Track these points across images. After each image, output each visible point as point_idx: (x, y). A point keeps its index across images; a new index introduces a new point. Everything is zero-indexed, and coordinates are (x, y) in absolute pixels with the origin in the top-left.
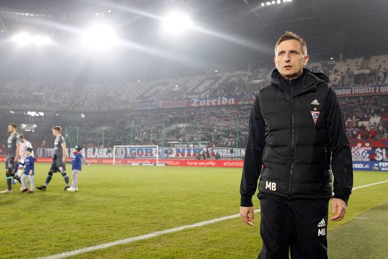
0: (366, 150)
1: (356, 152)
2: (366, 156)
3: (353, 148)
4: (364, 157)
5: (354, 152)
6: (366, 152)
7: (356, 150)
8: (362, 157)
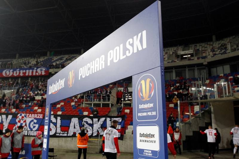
0: (35, 119)
1: (22, 122)
2: (34, 127)
3: (19, 115)
4: (31, 130)
5: (19, 121)
6: (35, 121)
7: (23, 117)
8: (29, 129)
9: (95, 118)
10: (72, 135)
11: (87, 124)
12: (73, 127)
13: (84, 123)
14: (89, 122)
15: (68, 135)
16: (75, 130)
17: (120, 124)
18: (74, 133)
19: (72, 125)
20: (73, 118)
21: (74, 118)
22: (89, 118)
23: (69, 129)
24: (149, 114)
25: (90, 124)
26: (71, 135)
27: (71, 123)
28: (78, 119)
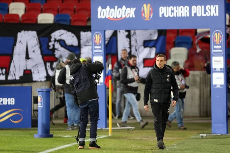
9: (85, 31)
10: (21, 77)
11: (62, 46)
12: (24, 56)
13: (54, 45)
14: (69, 42)
15: (10, 78)
16: (30, 64)
17: (154, 46)
18: (25, 71)
19: (19, 50)
20: (23, 32)
21: (26, 32)
22: (69, 31)
23: (11, 62)
24: (219, 51)
25: (72, 46)
26: (18, 78)
27: (18, 43)
28: (38, 34)
